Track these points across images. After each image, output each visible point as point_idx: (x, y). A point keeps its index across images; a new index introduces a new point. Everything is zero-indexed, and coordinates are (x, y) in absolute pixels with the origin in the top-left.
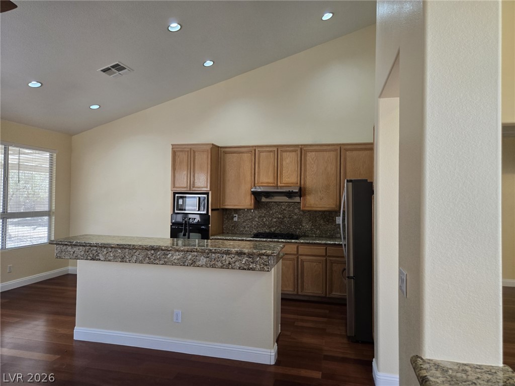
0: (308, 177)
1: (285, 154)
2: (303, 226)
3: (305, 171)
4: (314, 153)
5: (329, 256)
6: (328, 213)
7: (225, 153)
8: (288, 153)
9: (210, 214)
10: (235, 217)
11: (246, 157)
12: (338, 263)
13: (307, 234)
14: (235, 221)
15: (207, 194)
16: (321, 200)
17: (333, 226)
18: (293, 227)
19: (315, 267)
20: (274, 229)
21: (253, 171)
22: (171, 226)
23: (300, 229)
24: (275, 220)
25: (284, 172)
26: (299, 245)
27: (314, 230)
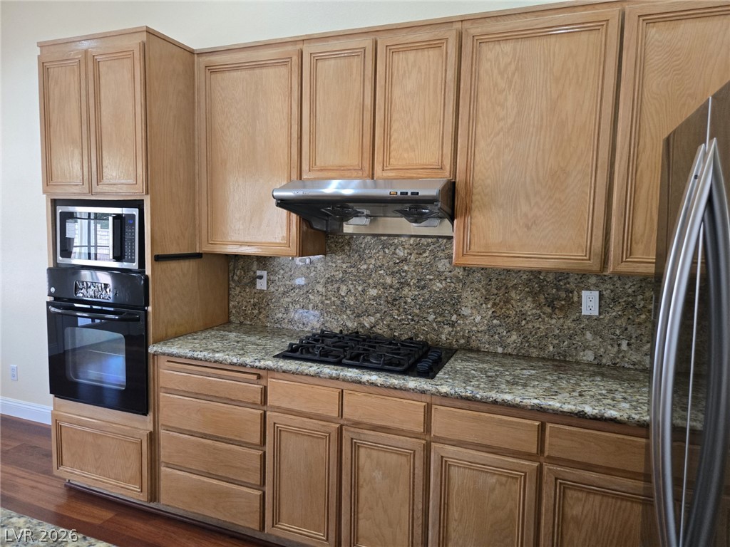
0: (482, 144)
1: (400, 60)
2: (464, 317)
3: (473, 119)
4: (508, 47)
5: (553, 460)
6: (551, 277)
7: (213, 70)
8: (411, 56)
9: (148, 271)
10: (261, 277)
11: (276, 81)
12: (589, 492)
13: (474, 344)
14: (261, 291)
15: (138, 204)
16: (529, 228)
17: (568, 323)
18: (432, 317)
19: (492, 490)
20: (372, 319)
21: (295, 128)
22: (48, 304)
23: (453, 326)
24: (373, 292)
25: (395, 126)
26: (435, 400)
27: (501, 330)
